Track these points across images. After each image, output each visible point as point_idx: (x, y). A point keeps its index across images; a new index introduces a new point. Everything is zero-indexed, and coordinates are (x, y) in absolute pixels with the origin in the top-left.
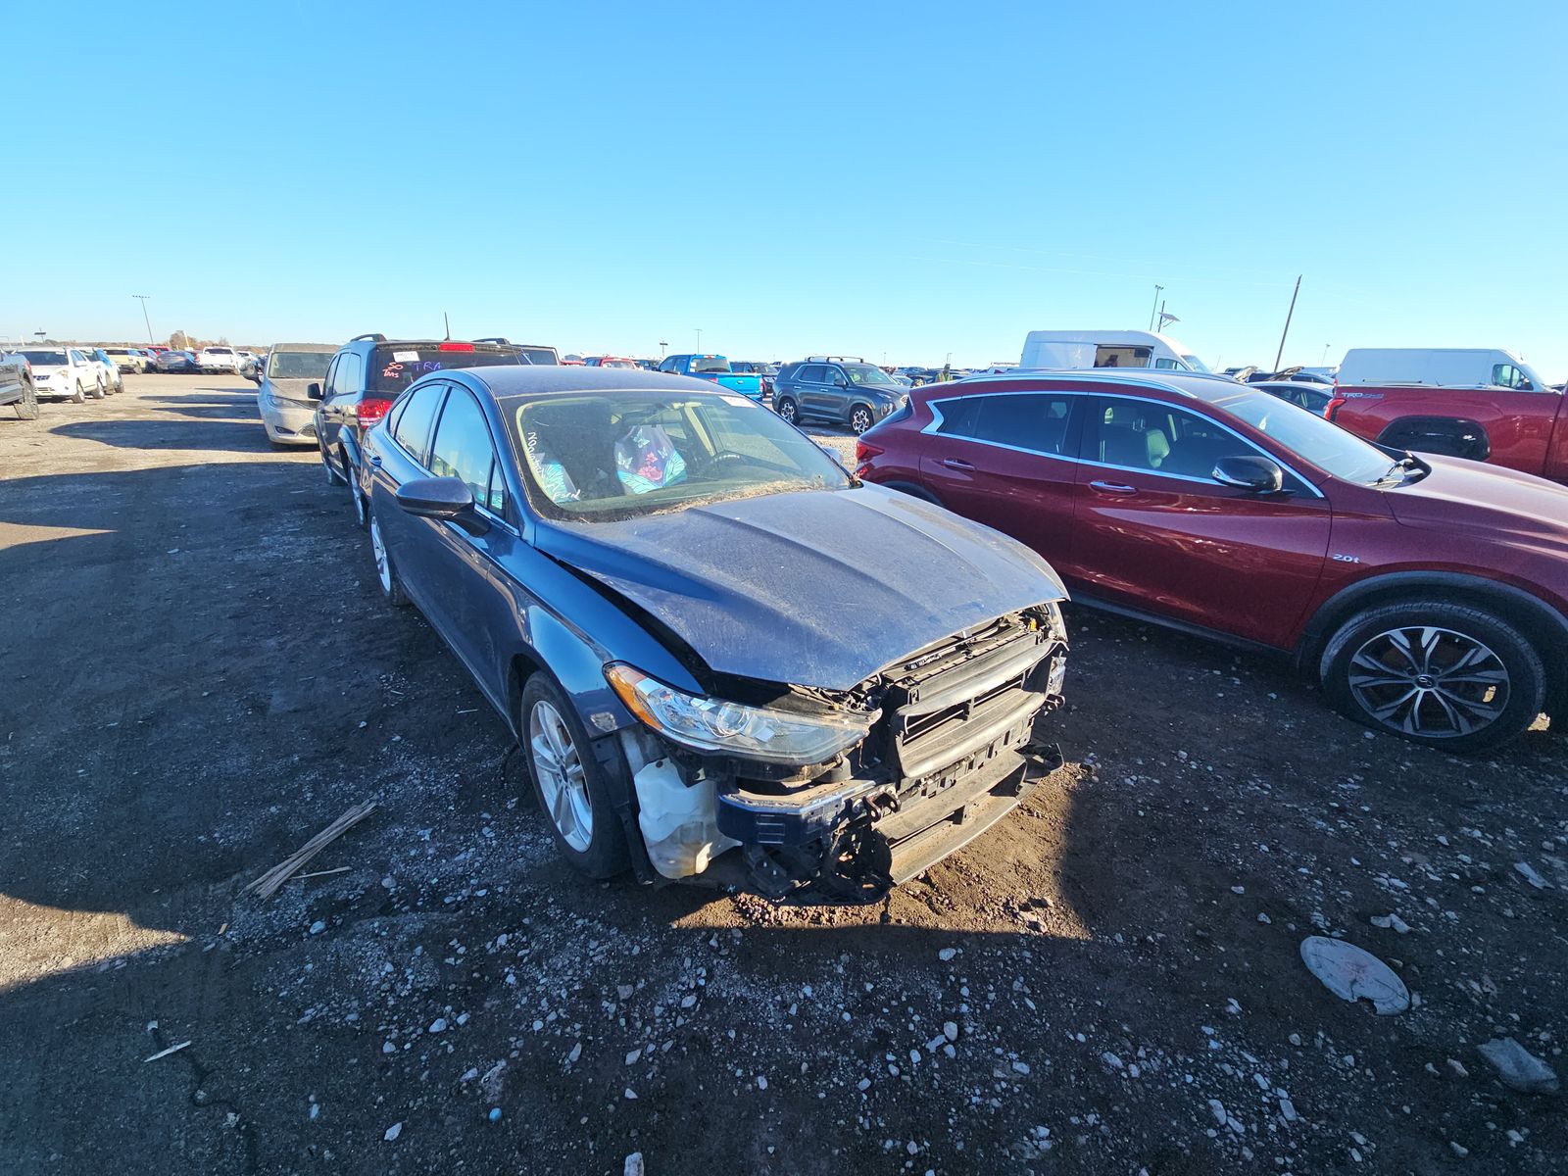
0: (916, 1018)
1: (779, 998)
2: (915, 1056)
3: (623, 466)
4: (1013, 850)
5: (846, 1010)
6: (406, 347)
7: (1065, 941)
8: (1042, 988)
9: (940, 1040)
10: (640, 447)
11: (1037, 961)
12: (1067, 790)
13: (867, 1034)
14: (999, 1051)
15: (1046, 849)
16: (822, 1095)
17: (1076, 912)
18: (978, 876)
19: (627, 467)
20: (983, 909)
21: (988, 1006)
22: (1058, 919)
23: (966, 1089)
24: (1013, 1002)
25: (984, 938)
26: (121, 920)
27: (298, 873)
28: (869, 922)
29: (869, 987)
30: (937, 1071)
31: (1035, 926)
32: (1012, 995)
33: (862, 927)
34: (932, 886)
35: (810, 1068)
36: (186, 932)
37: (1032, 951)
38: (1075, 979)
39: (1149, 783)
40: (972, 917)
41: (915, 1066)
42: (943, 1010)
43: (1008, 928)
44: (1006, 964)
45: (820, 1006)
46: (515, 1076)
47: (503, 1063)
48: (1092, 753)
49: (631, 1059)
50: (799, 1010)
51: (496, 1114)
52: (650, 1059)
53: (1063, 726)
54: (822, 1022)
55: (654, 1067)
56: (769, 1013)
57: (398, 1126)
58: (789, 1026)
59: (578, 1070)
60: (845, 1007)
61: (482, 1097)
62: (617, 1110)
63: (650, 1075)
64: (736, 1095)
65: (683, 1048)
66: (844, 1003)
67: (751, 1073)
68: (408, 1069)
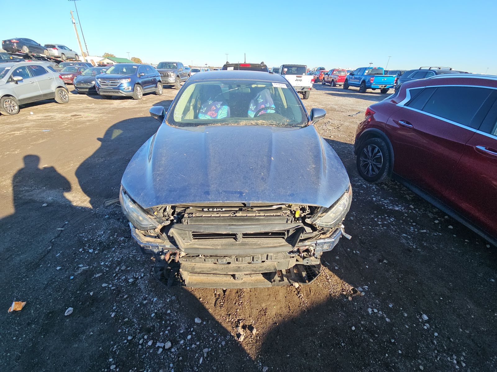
0: (167, 332)
1: (147, 296)
2: (150, 343)
3: (251, 109)
4: (270, 303)
5: (156, 313)
6: (231, 65)
7: (243, 350)
8: (212, 359)
9: (162, 345)
10: (259, 102)
11: (223, 348)
12: (330, 295)
13: (150, 324)
14: (171, 365)
15: (285, 311)
16: (119, 331)
17: (263, 344)
18: (242, 303)
19: (253, 109)
20: (230, 315)
21: (188, 348)
22: (252, 341)
23: (148, 366)
24: (197, 355)
25: (217, 326)
26: (88, 199)
27: (115, 203)
28: (192, 292)
29: (169, 312)
30: (149, 353)
31: (239, 335)
32: (200, 352)
33: (189, 292)
34: (224, 295)
35: (127, 321)
36: (93, 207)
37: (227, 343)
38: (227, 367)
39: (382, 318)
40: (223, 315)
41: (147, 345)
42: (177, 337)
43: (229, 329)
44: (212, 340)
45: (152, 306)
46: (85, 272)
47: (88, 267)
48: (367, 287)
49: (104, 285)
50: (147, 303)
51: (72, 277)
52: (107, 288)
53: (367, 267)
54: (146, 311)
55: (105, 291)
56: (140, 298)
57: (61, 267)
58: (139, 305)
59: (94, 280)
60: (156, 312)
61: (76, 272)
62: (86, 295)
63: (101, 292)
64: (106, 313)
65: (115, 292)
66: (158, 310)
67: (116, 310)
68: (77, 257)
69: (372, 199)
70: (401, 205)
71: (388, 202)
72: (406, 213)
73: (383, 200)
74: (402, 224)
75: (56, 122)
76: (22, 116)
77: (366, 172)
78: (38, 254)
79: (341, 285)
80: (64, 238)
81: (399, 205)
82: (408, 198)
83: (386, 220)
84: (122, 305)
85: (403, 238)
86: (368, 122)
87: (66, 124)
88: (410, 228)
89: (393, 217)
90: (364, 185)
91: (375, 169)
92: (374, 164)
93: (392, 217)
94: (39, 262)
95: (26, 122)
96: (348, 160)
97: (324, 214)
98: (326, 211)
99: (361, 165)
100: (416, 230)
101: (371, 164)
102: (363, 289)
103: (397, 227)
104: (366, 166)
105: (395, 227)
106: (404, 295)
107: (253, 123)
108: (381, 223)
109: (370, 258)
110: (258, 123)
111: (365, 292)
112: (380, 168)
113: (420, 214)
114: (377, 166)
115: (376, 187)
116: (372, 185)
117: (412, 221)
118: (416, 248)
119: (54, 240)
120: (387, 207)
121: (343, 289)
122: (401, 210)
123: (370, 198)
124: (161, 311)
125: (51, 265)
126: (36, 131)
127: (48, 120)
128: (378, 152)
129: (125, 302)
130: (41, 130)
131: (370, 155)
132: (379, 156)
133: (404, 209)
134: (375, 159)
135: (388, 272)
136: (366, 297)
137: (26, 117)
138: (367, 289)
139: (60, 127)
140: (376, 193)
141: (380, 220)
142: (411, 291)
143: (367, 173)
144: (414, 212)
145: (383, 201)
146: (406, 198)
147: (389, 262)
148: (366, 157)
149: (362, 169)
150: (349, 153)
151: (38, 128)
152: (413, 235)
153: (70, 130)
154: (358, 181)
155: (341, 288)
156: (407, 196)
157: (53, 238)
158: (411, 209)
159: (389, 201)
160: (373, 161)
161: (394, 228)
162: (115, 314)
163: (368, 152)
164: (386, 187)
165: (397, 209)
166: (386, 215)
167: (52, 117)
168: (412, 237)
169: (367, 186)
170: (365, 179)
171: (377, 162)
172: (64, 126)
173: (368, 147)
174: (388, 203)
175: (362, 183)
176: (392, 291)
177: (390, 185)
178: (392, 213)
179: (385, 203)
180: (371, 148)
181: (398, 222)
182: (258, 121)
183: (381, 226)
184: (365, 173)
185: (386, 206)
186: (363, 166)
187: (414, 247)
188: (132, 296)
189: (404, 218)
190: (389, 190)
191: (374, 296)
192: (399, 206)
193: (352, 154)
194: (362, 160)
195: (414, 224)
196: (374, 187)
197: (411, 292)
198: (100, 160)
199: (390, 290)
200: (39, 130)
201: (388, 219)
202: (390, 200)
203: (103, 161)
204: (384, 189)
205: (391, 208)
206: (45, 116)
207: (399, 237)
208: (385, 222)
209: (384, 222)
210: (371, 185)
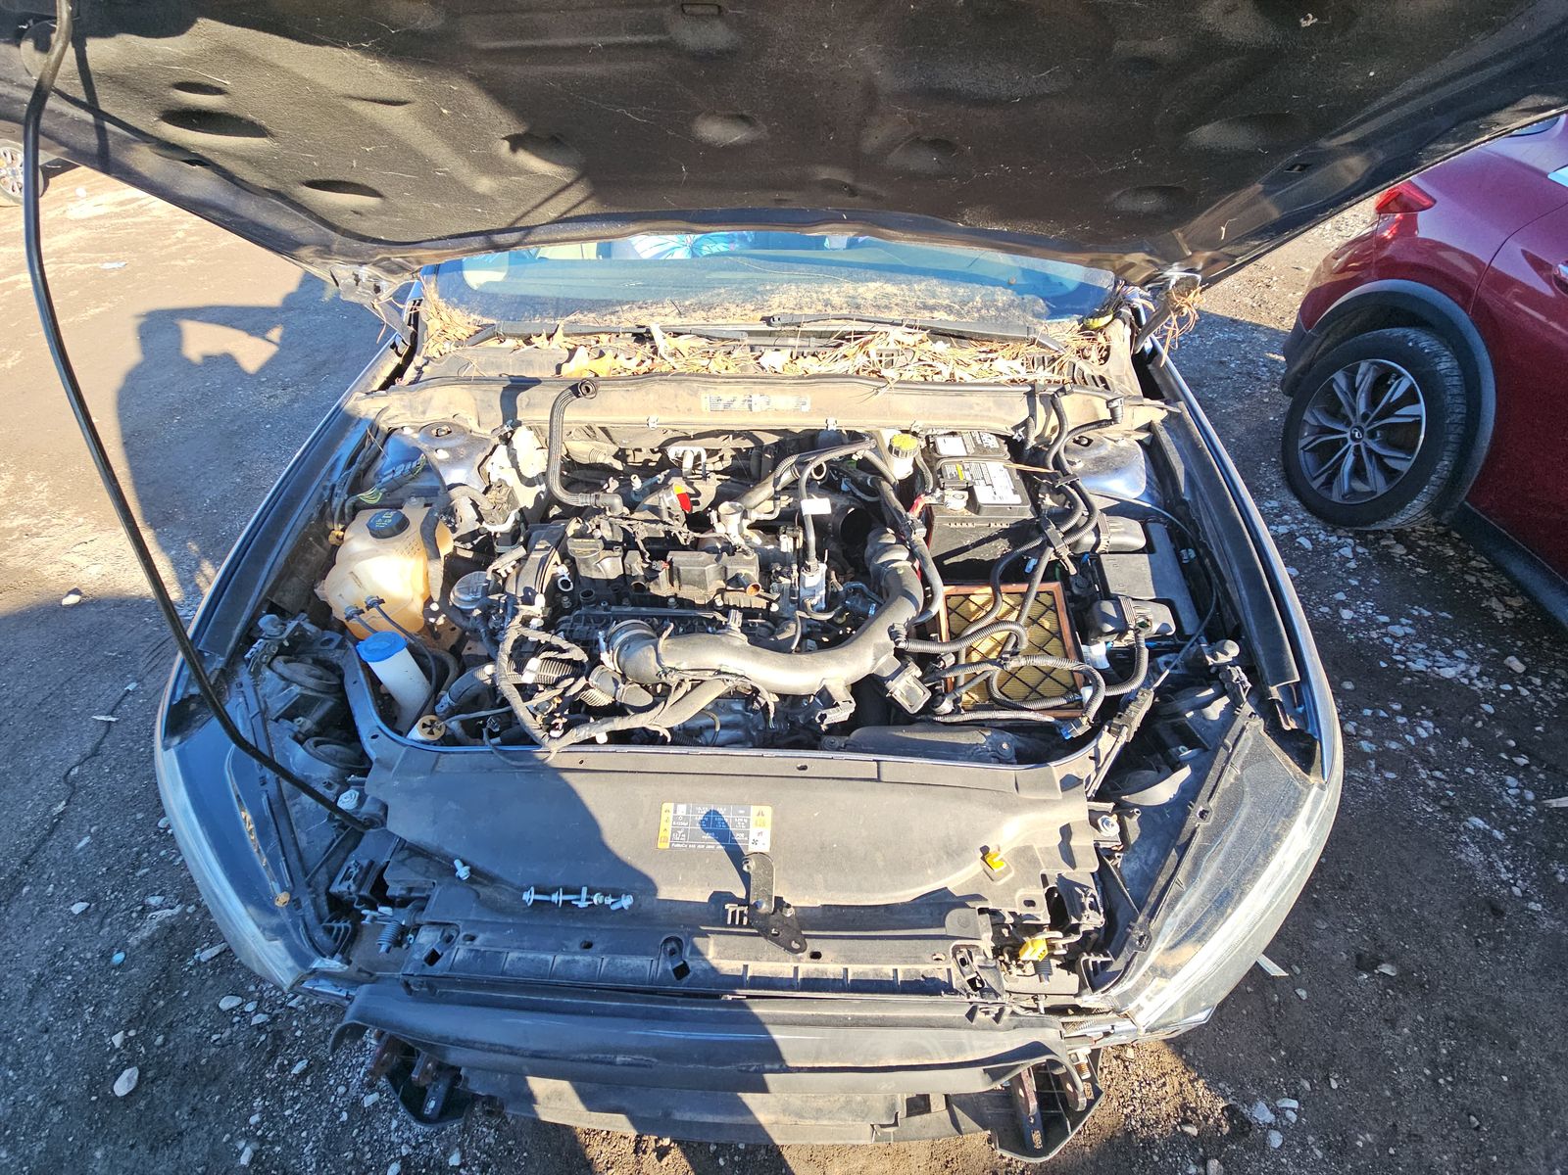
46: (170, 929)
47: (178, 909)
48: (1295, 1104)
49: (226, 1003)
50: (376, 1105)
51: (118, 957)
52: (236, 1019)
53: (1303, 993)
54: (367, 1149)
55: (228, 1032)
56: (353, 1077)
57: (86, 904)
58: (345, 1116)
59: (194, 973)
60: (408, 1155)
61: (134, 930)
62: (158, 1048)
63: (215, 1037)
64: (224, 1140)
65: (263, 1038)
66: (414, 1148)
67: (259, 1133)
68: (145, 855)
69: (1337, 612)
70: (1468, 652)
71: (1409, 630)
72: (1488, 696)
73: (1385, 619)
74: (1467, 757)
75: (153, 226)
76: (51, 207)
77: (1322, 479)
78: (22, 834)
79: (1176, 1085)
80: (113, 763)
81: (1458, 653)
82: (1499, 615)
83: (1395, 734)
84: (283, 1108)
85: (1473, 839)
86: (1383, 243)
87: (180, 234)
88: (1503, 784)
89: (1429, 719)
90: (1302, 540)
91: (1370, 467)
92: (1370, 451)
93: (1423, 717)
94: (19, 873)
95: (58, 232)
96: (1239, 406)
97: (1186, 950)
98: (1196, 927)
99: (1302, 443)
100: (1530, 796)
101: (1357, 448)
102: (1278, 1112)
103: (1444, 773)
104: (1328, 451)
105: (1438, 774)
106: (1446, 1153)
107: (836, 300)
108: (1374, 747)
109: (1316, 944)
110: (860, 301)
111: (1283, 1130)
112: (1401, 473)
113: (1546, 704)
114: (1386, 460)
115: (1354, 551)
116: (1339, 538)
117: (1512, 743)
118: (1527, 897)
119: (76, 770)
120: (1403, 663)
121: (1184, 1107)
122: (1465, 681)
123: (1325, 610)
124: (425, 1151)
125: (55, 887)
126: (82, 267)
127: (128, 216)
128: (1410, 397)
129: (296, 1094)
130: (99, 265)
131: (1362, 406)
132: (1410, 420)
133: (1480, 675)
134: (1380, 428)
135: (1393, 1027)
136: (1284, 1160)
137: (63, 209)
138: (1293, 1117)
139: (162, 248)
140: (1354, 583)
141: (1369, 732)
142: (1477, 1129)
143: (1328, 483)
144: (1524, 692)
145: (1386, 624)
146: (1489, 612)
147: (1405, 971)
148: (1334, 410)
149: (1306, 460)
150: (1249, 374)
151: (92, 256)
152: (1516, 824)
153: (193, 261)
154: (1276, 515)
155: (1178, 1100)
156: (1494, 603)
157: (76, 758)
158: (1509, 676)
159: (1411, 626)
160: (1372, 435)
161: (1434, 778)
162: (255, 1152)
163: (1353, 390)
164: (1399, 550)
165: (1449, 673)
166: (1397, 707)
167: (140, 207)
168: (1508, 833)
169: (1314, 542)
170: (1308, 507)
171: (1387, 443)
172: (175, 244)
173: (1359, 365)
174: (1406, 635)
175: (1295, 527)
176: (1400, 1128)
177: (1421, 538)
178: (1425, 694)
179: (1396, 639)
180: (1369, 378)
181: (1452, 747)
182: (861, 290)
183: (1373, 764)
184: (1315, 479)
185: (1399, 658)
186: (1308, 451)
187: (1516, 891)
188: (323, 1065)
189: (1479, 724)
190: (1413, 564)
191: (1319, 1153)
192: (1454, 656)
193: (1259, 379)
194: (1313, 422)
195: (1523, 761)
196: (1347, 552)
197: (1475, 1133)
198: (275, 396)
199: (1394, 1125)
200: (93, 261)
201: (1404, 725)
202: (1419, 619)
203: (289, 401)
204: (1390, 558)
205: (1419, 665)
206: (121, 204)
207: (1453, 831)
208: (1394, 745)
209: (1387, 744)
210: (1333, 539)
